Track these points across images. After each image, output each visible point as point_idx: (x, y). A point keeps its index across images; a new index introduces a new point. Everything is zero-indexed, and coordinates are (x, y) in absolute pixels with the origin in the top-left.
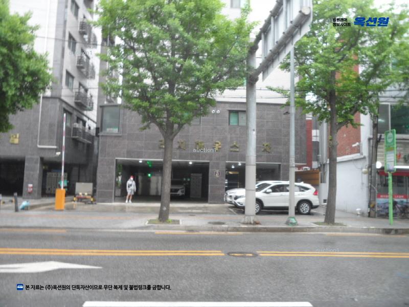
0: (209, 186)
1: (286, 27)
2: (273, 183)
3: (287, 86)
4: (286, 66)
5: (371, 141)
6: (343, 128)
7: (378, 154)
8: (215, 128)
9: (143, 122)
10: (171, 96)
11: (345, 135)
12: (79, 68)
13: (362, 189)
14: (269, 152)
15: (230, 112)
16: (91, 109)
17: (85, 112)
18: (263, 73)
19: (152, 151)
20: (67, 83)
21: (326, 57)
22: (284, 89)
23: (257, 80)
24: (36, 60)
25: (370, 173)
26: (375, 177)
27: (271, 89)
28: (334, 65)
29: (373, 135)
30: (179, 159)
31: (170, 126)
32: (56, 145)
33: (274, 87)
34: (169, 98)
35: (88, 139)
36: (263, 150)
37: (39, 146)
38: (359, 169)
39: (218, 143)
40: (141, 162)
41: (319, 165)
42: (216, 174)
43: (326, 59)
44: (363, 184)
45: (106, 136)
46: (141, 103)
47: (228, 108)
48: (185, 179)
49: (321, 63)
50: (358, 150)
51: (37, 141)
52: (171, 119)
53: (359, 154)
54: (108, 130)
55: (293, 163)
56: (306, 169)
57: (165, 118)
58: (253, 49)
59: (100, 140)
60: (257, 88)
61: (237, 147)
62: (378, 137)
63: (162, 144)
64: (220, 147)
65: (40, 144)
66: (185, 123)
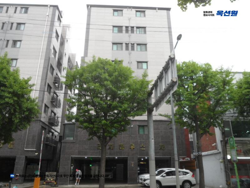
0: (128, 172)
1: (166, 86)
2: (167, 170)
3: (170, 113)
4: (168, 102)
5: (222, 142)
6: (204, 136)
7: (227, 150)
8: (131, 136)
9: (89, 135)
10: (106, 121)
11: (207, 139)
12: (52, 102)
13: (221, 172)
14: (164, 150)
15: (139, 126)
16: (57, 126)
17: (53, 127)
18: (156, 108)
19: (93, 151)
20: (45, 111)
21: (190, 98)
22: (168, 115)
23: (153, 110)
24: (31, 101)
25: (224, 162)
26: (227, 165)
27: (161, 115)
28: (194, 102)
29: (223, 138)
30: (109, 155)
31: (105, 138)
32: (36, 149)
33: (163, 114)
34: (104, 123)
35: (55, 144)
36: (159, 148)
37: (25, 149)
38: (218, 159)
39: (132, 145)
40: (86, 158)
41: (195, 157)
42: (132, 164)
43: (190, 99)
44: (221, 169)
45: (66, 142)
46: (88, 126)
47: (138, 123)
48: (113, 167)
49: (187, 101)
50: (215, 148)
51: (24, 146)
52: (106, 134)
53: (216, 150)
54: (67, 138)
55: (176, 158)
56: (188, 159)
57: (102, 133)
58: (150, 94)
59: (62, 145)
60: (153, 115)
61: (144, 148)
62: (226, 140)
63: (99, 147)
64: (134, 147)
65: (26, 149)
66: (113, 136)
